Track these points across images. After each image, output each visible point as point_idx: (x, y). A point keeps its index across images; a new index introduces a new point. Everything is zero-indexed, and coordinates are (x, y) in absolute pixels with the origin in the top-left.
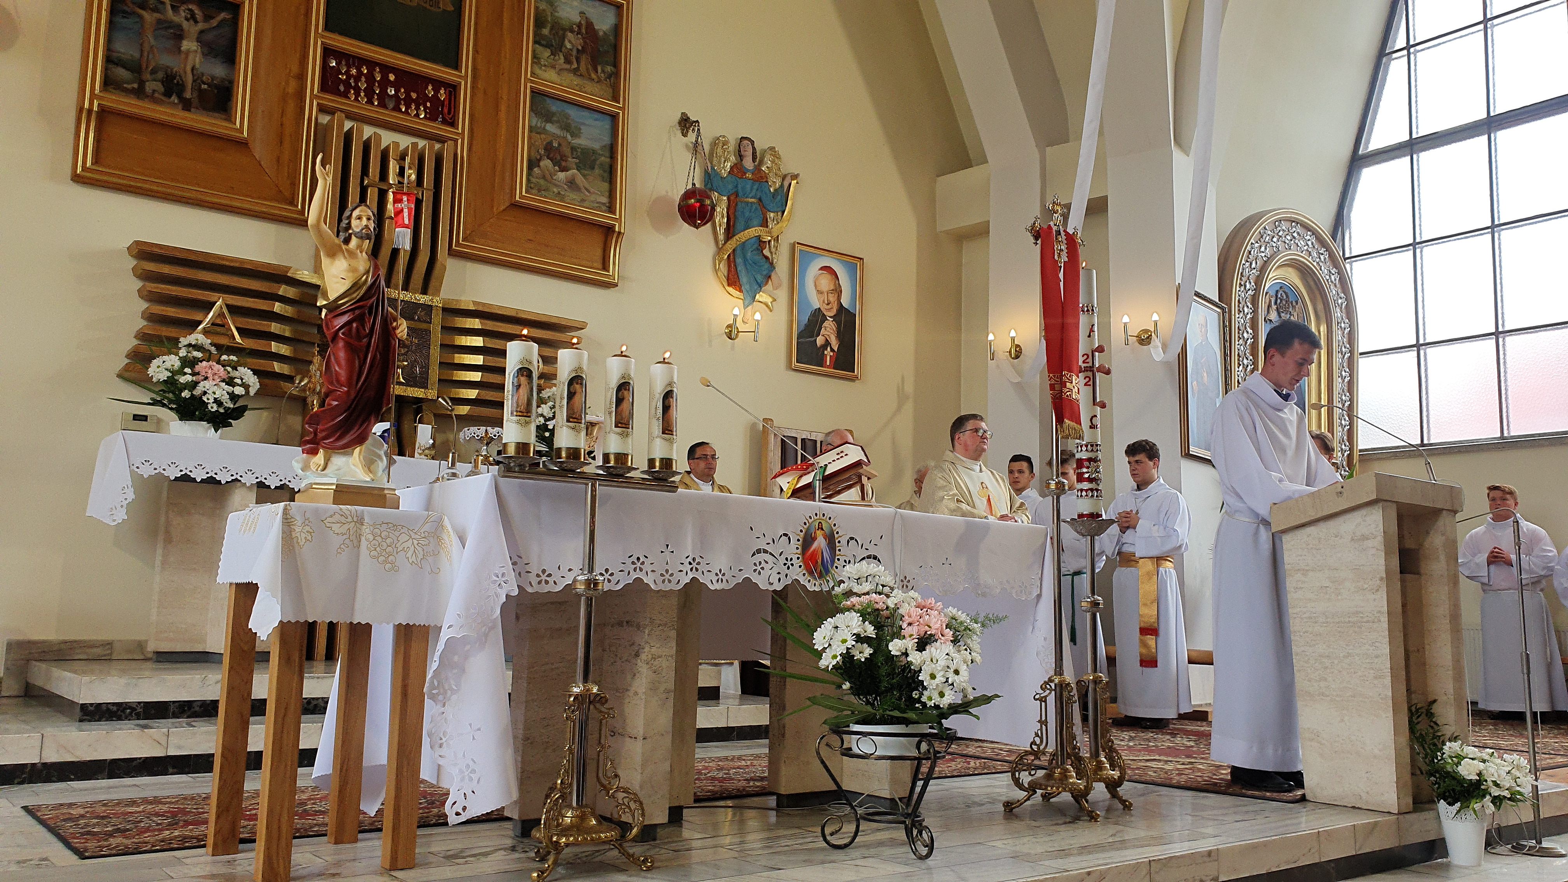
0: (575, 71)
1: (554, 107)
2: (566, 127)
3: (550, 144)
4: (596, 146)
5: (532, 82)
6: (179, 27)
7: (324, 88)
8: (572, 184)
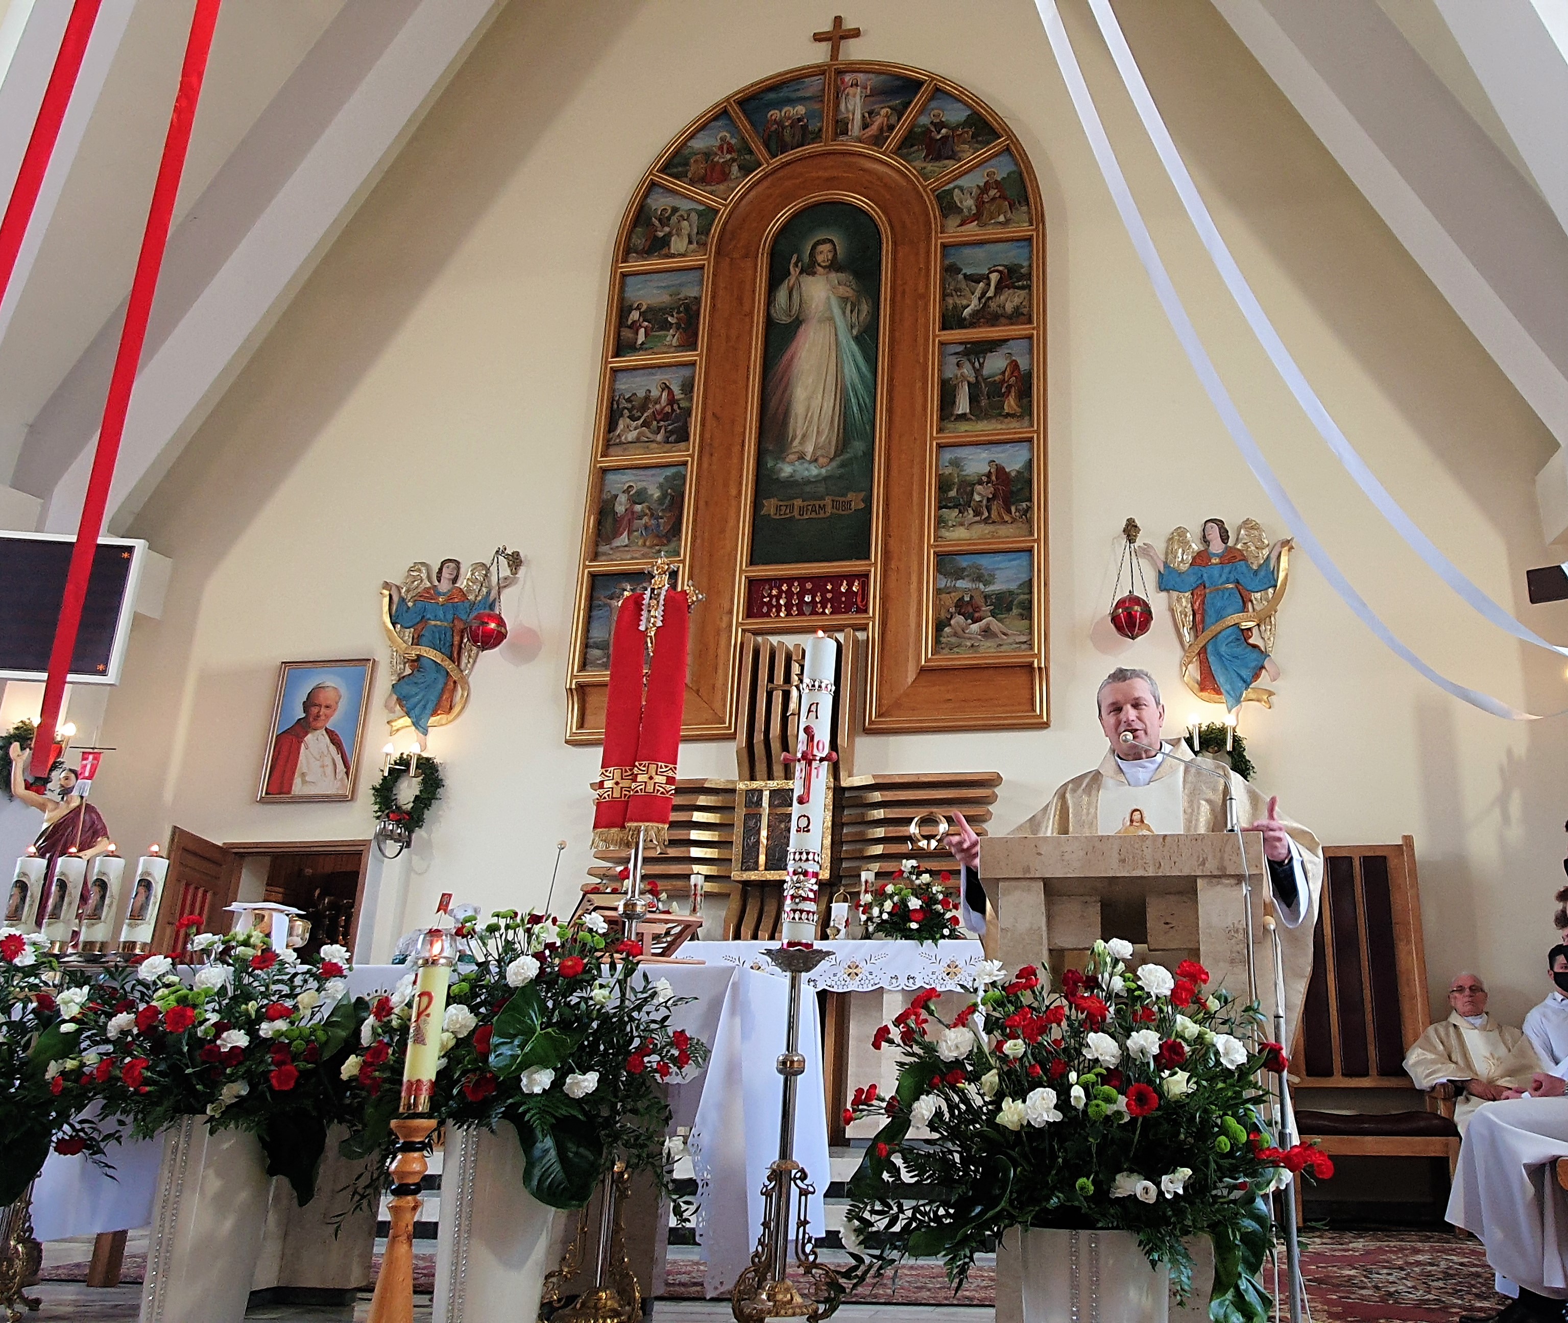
1: (964, 562)
2: (979, 578)
3: (961, 599)
4: (1013, 586)
5: (936, 546)
7: (749, 614)
8: (987, 632)
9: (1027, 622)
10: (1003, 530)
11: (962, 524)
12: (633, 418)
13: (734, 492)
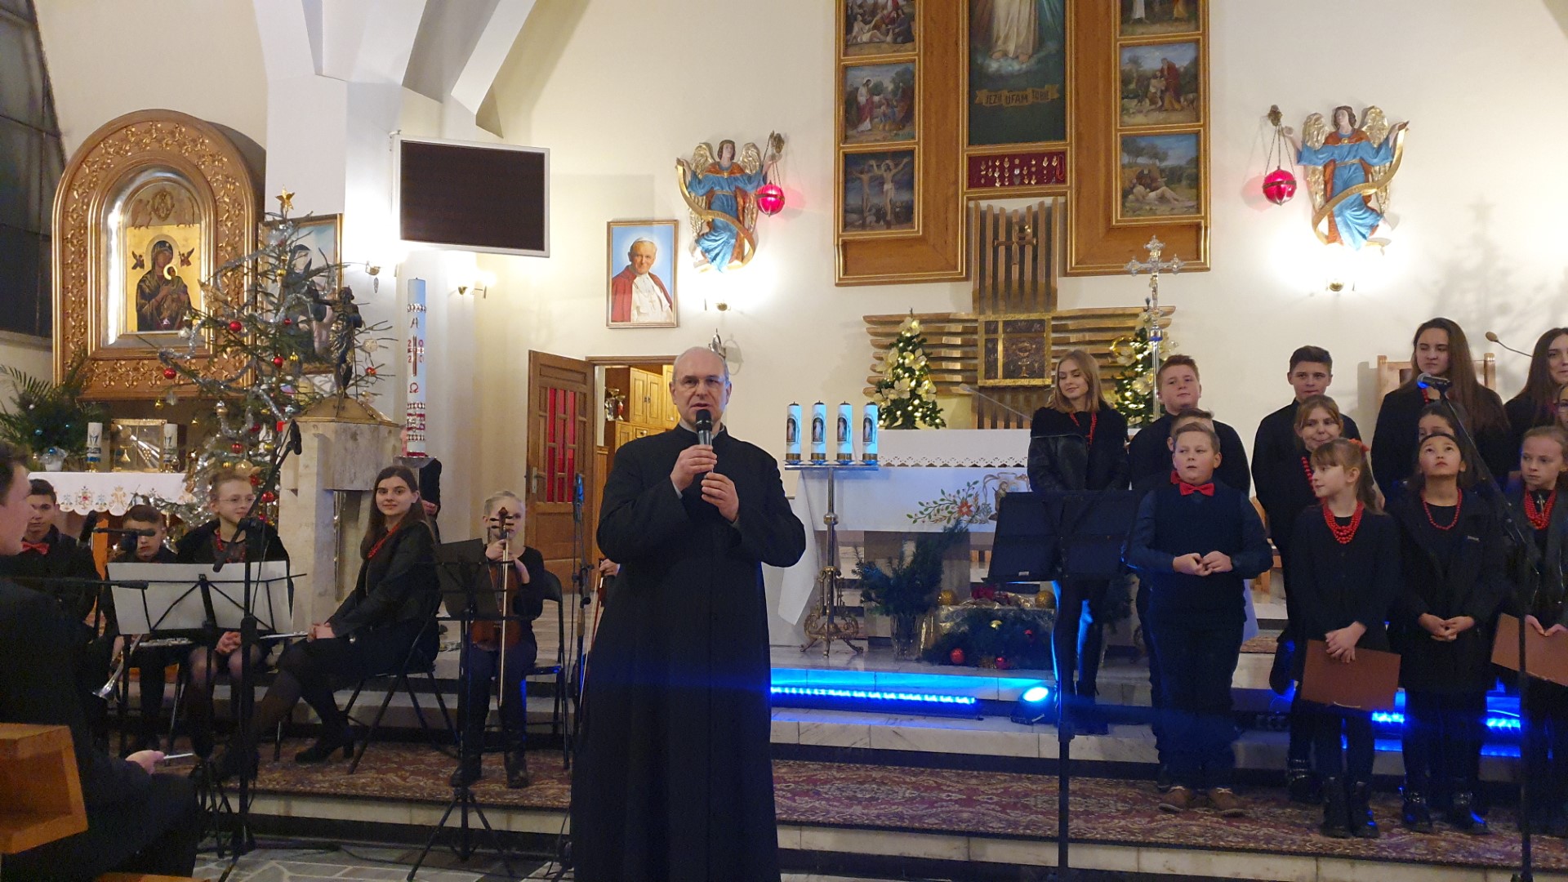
0: (1160, 109)
1: (1143, 143)
2: (1155, 155)
3: (1142, 171)
4: (1183, 163)
5: (1121, 130)
6: (882, 177)
7: (970, 186)
8: (1162, 199)
9: (1194, 191)
10: (1175, 116)
11: (1141, 112)
12: (866, 22)
13: (951, 84)
